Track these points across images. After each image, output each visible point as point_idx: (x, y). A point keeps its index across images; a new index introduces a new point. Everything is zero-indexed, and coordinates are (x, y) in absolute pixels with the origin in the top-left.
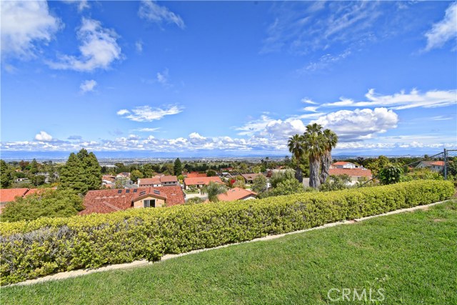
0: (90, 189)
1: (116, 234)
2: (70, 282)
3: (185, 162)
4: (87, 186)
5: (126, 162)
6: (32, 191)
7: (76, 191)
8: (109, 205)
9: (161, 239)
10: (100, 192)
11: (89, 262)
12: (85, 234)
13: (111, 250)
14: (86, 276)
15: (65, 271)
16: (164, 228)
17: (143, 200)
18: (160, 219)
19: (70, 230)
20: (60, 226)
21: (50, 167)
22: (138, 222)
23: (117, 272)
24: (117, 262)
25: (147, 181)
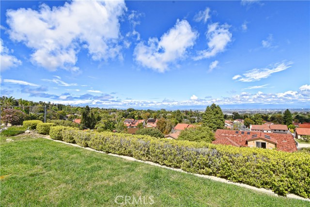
0: (218, 128)
1: (248, 163)
2: (219, 185)
3: (296, 113)
4: (216, 126)
5: (240, 112)
6: (191, 126)
7: (210, 128)
8: (230, 140)
9: (286, 179)
10: (224, 131)
11: (230, 176)
12: (227, 157)
13: (244, 174)
14: (229, 185)
15: (216, 176)
16: (289, 170)
17: (255, 141)
18: (285, 162)
21: (197, 114)
22: (265, 159)
23: (249, 191)
24: (248, 183)
25: (257, 127)
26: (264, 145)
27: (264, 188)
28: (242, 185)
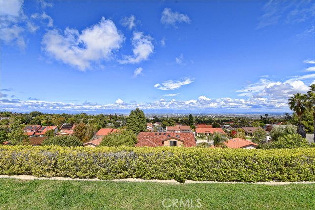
0: (141, 131)
1: (159, 160)
2: (135, 184)
3: (196, 117)
4: (139, 129)
5: (159, 116)
6: (115, 130)
7: (134, 132)
8: (150, 141)
9: (185, 168)
10: (146, 133)
11: (144, 174)
12: (142, 158)
13: (155, 170)
14: (143, 183)
15: (132, 177)
16: (186, 161)
17: (169, 141)
18: (184, 155)
19: (135, 154)
20: (130, 151)
21: (122, 118)
22: (171, 155)
23: (159, 185)
24: (159, 178)
25: (171, 128)
26: (175, 144)
27: (170, 179)
28: (154, 180)
